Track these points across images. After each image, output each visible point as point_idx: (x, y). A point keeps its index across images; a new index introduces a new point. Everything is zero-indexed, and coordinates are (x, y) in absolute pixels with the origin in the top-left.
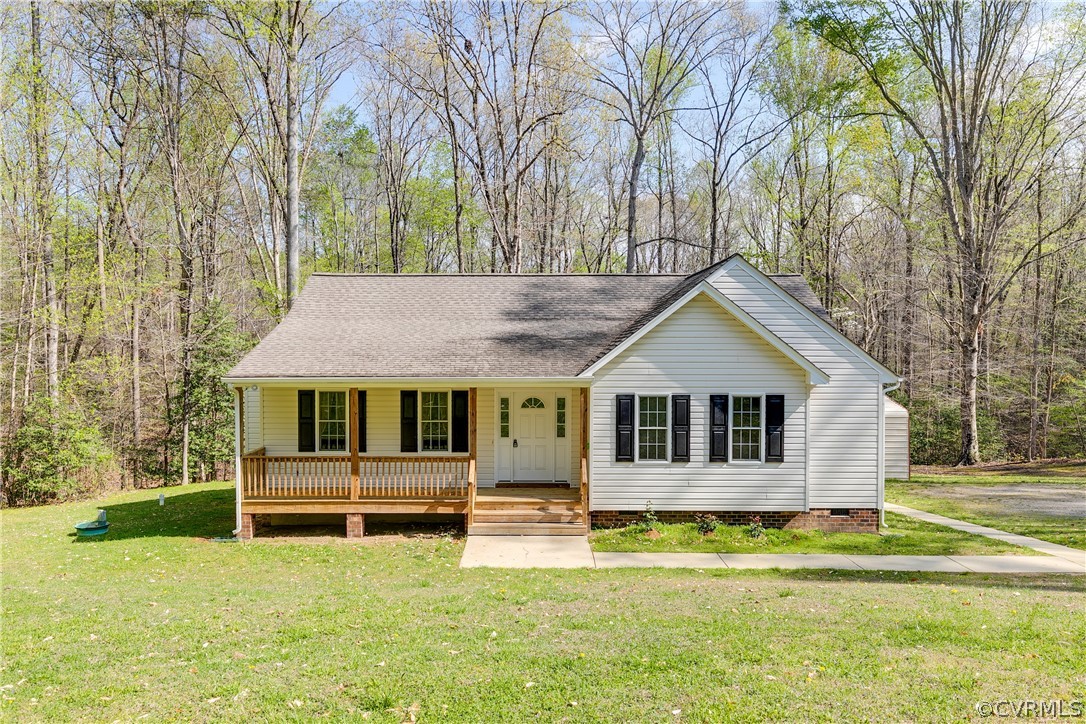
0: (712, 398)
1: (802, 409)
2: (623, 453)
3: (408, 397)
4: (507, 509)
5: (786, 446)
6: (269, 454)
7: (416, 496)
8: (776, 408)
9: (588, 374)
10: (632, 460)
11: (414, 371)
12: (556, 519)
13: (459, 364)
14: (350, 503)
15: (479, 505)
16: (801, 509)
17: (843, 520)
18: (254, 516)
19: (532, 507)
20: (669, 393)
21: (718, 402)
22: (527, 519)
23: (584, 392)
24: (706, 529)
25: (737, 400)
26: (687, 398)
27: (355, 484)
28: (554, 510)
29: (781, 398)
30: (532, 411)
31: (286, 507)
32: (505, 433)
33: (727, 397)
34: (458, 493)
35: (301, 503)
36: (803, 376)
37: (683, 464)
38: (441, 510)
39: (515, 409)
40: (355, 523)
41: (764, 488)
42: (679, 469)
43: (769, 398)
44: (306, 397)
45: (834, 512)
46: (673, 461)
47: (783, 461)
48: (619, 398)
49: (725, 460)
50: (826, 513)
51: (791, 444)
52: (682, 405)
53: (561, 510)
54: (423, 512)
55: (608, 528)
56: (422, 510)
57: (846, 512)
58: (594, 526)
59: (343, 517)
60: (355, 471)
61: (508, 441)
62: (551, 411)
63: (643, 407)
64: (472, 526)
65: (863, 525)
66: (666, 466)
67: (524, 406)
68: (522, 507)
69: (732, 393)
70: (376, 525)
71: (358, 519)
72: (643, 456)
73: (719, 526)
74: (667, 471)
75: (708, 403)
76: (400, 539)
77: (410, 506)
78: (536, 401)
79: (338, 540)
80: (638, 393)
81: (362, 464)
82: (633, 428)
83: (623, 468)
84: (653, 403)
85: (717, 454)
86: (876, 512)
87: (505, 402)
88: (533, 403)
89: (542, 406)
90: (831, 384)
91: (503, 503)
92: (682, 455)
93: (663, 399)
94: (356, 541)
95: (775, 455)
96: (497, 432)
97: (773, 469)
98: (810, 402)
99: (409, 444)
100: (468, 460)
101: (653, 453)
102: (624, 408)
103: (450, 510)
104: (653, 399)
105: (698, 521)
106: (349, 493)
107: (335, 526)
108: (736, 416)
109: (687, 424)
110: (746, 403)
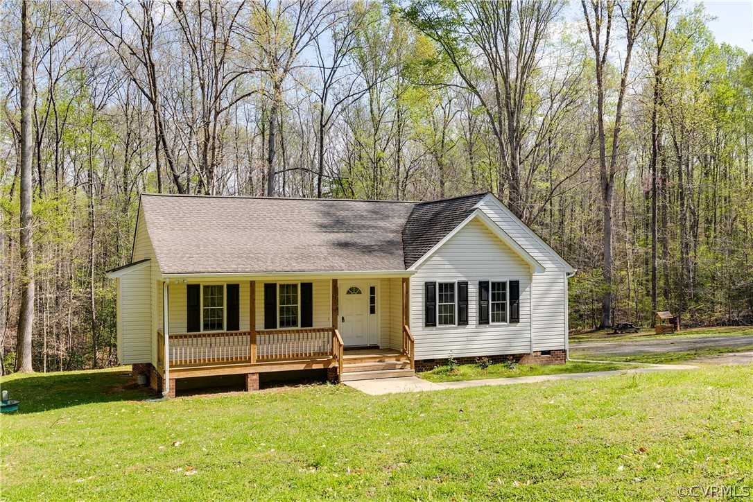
0: (480, 283)
1: (528, 289)
2: (430, 321)
3: (270, 288)
4: (358, 363)
5: (521, 313)
7: (297, 357)
8: (515, 285)
10: (435, 325)
12: (393, 367)
14: (251, 366)
15: (346, 361)
16: (528, 352)
17: (548, 358)
19: (374, 360)
20: (456, 281)
21: (483, 286)
23: (406, 281)
24: (484, 366)
25: (493, 284)
26: (466, 283)
27: (255, 352)
28: (389, 361)
29: (518, 282)
30: (354, 296)
31: (203, 372)
33: (488, 282)
35: (214, 368)
36: (528, 267)
37: (464, 326)
38: (315, 367)
39: (342, 295)
40: (253, 381)
41: (510, 340)
42: (462, 330)
43: (511, 282)
44: (193, 290)
45: (543, 353)
46: (459, 324)
47: (519, 322)
48: (427, 284)
49: (488, 323)
50: (539, 354)
51: (524, 312)
52: (463, 287)
53: (393, 361)
54: (302, 369)
55: (422, 371)
56: (301, 367)
57: (548, 352)
59: (246, 376)
60: (254, 341)
62: (366, 295)
63: (441, 290)
64: (343, 375)
65: (557, 360)
66: (455, 328)
67: (348, 293)
68: (369, 361)
69: (491, 280)
70: (268, 381)
71: (256, 377)
72: (441, 322)
73: (491, 364)
74: (455, 331)
75: (478, 286)
76: (286, 389)
77: (293, 365)
78: (357, 289)
79: (242, 394)
80: (438, 281)
81: (258, 337)
82: (436, 304)
83: (432, 331)
84: (446, 287)
85: (483, 320)
86: (564, 351)
88: (354, 290)
89: (360, 293)
90: (546, 273)
91: (355, 359)
92: (463, 321)
93: (452, 285)
94: (254, 392)
95: (515, 318)
96: (330, 309)
97: (513, 327)
98: (533, 285)
99: (270, 323)
100: (332, 330)
101: (448, 320)
103: (321, 366)
104: (446, 285)
105: (482, 362)
106: (250, 358)
107: (238, 383)
108: (493, 295)
109: (467, 300)
110: (499, 286)
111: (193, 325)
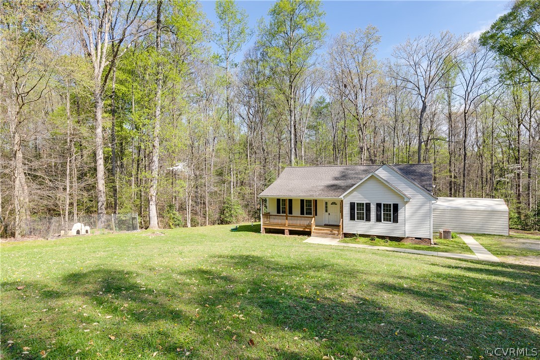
0: (377, 204)
1: (404, 208)
2: (352, 218)
3: (302, 201)
6: (270, 214)
7: (300, 226)
8: (396, 207)
9: (342, 197)
10: (355, 220)
11: (300, 195)
12: (334, 234)
13: (311, 193)
14: (286, 227)
15: (315, 229)
16: (404, 237)
17: (419, 241)
18: (265, 228)
20: (365, 202)
22: (326, 234)
23: (342, 201)
24: (373, 239)
25: (384, 205)
26: (370, 204)
27: (287, 222)
28: (334, 232)
29: (397, 204)
30: (334, 206)
32: (326, 211)
33: (381, 204)
34: (309, 226)
36: (404, 199)
37: (369, 222)
38: (306, 230)
39: (329, 205)
40: (287, 232)
41: (393, 230)
42: (367, 223)
43: (393, 204)
44: (278, 200)
45: (416, 238)
46: (366, 221)
47: (397, 222)
48: (351, 203)
49: (381, 221)
50: (413, 238)
51: (400, 218)
52: (368, 205)
53: (336, 232)
56: (302, 229)
57: (420, 239)
58: (345, 237)
59: (284, 230)
60: (287, 219)
61: (327, 213)
62: (338, 206)
63: (357, 206)
64: (312, 234)
65: (425, 243)
66: (364, 222)
67: (332, 204)
68: (327, 230)
69: (383, 203)
70: (292, 233)
71: (287, 231)
72: (358, 219)
73: (377, 239)
76: (297, 236)
77: (299, 228)
79: (283, 235)
80: (356, 202)
81: (288, 217)
82: (355, 212)
83: (352, 222)
84: (360, 205)
85: (378, 219)
86: (429, 239)
87: (326, 203)
88: (334, 203)
89: (336, 204)
92: (368, 219)
93: (363, 204)
94: (287, 236)
95: (396, 220)
96: (324, 211)
97: (395, 224)
98: (407, 206)
99: (302, 213)
100: (312, 218)
101: (360, 218)
102: (352, 205)
103: (308, 230)
104: (360, 204)
105: (372, 238)
106: (285, 224)
107: (282, 232)
108: (384, 209)
109: (370, 211)
110: (387, 206)
111: (278, 212)
